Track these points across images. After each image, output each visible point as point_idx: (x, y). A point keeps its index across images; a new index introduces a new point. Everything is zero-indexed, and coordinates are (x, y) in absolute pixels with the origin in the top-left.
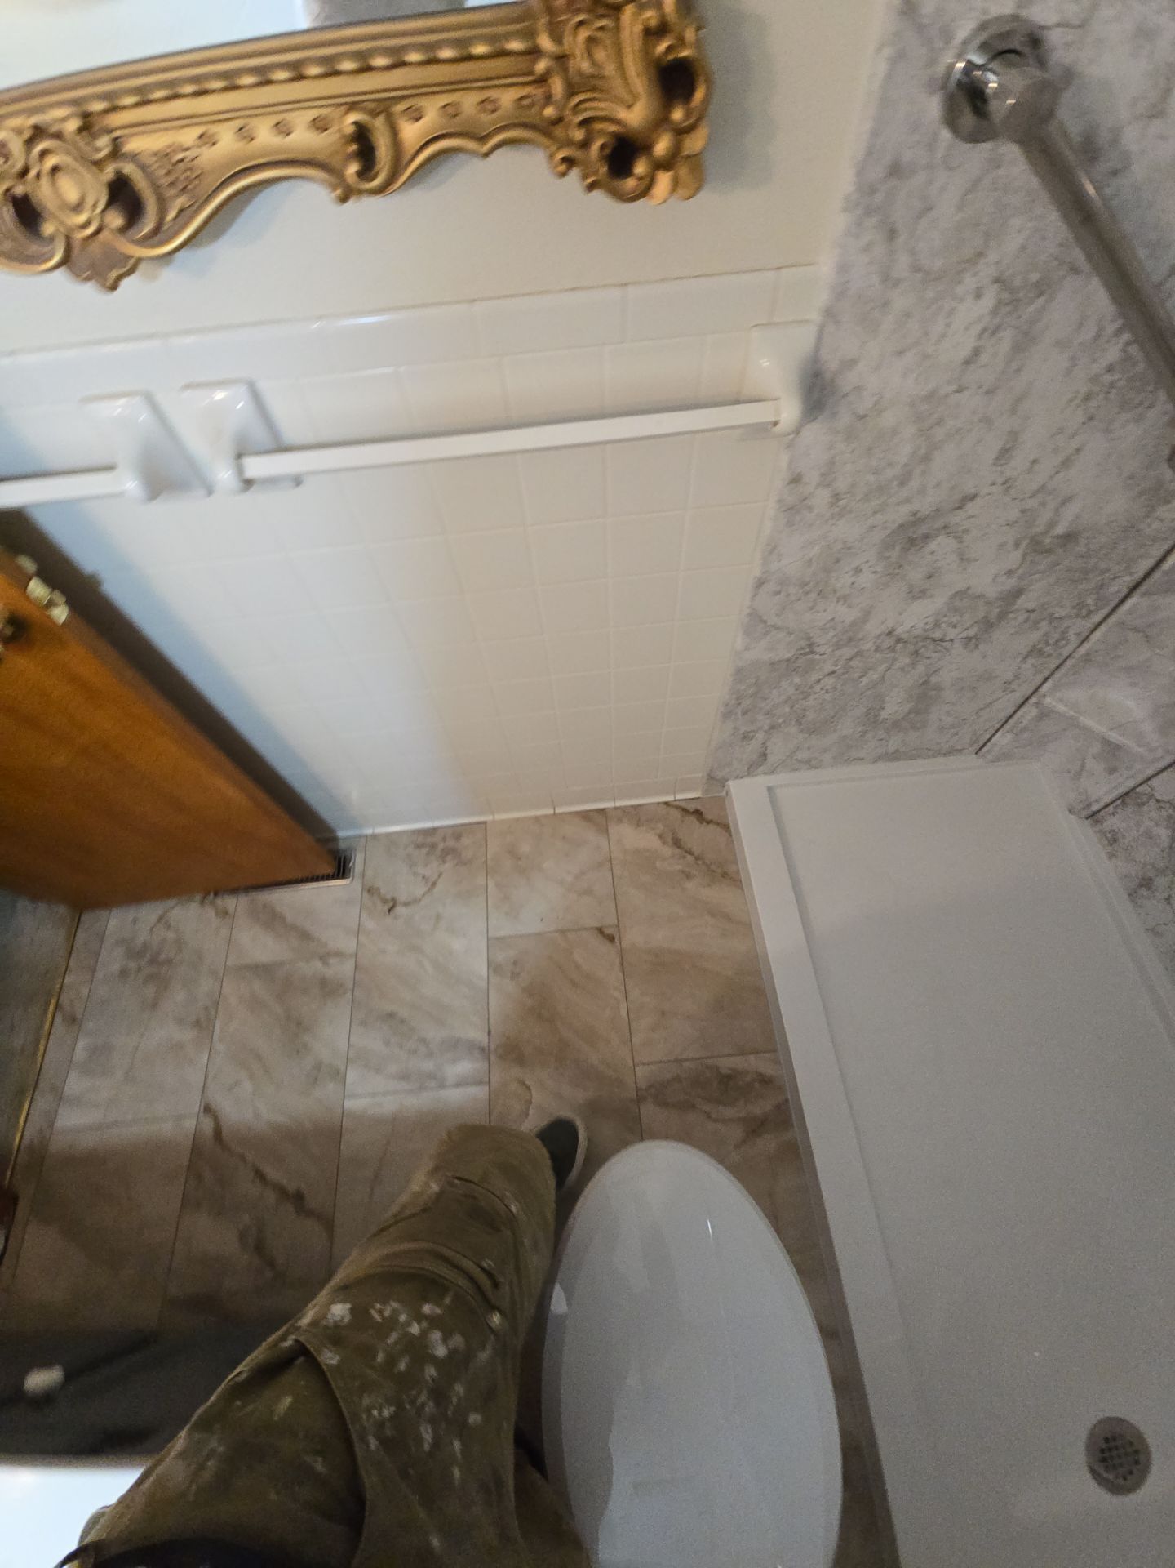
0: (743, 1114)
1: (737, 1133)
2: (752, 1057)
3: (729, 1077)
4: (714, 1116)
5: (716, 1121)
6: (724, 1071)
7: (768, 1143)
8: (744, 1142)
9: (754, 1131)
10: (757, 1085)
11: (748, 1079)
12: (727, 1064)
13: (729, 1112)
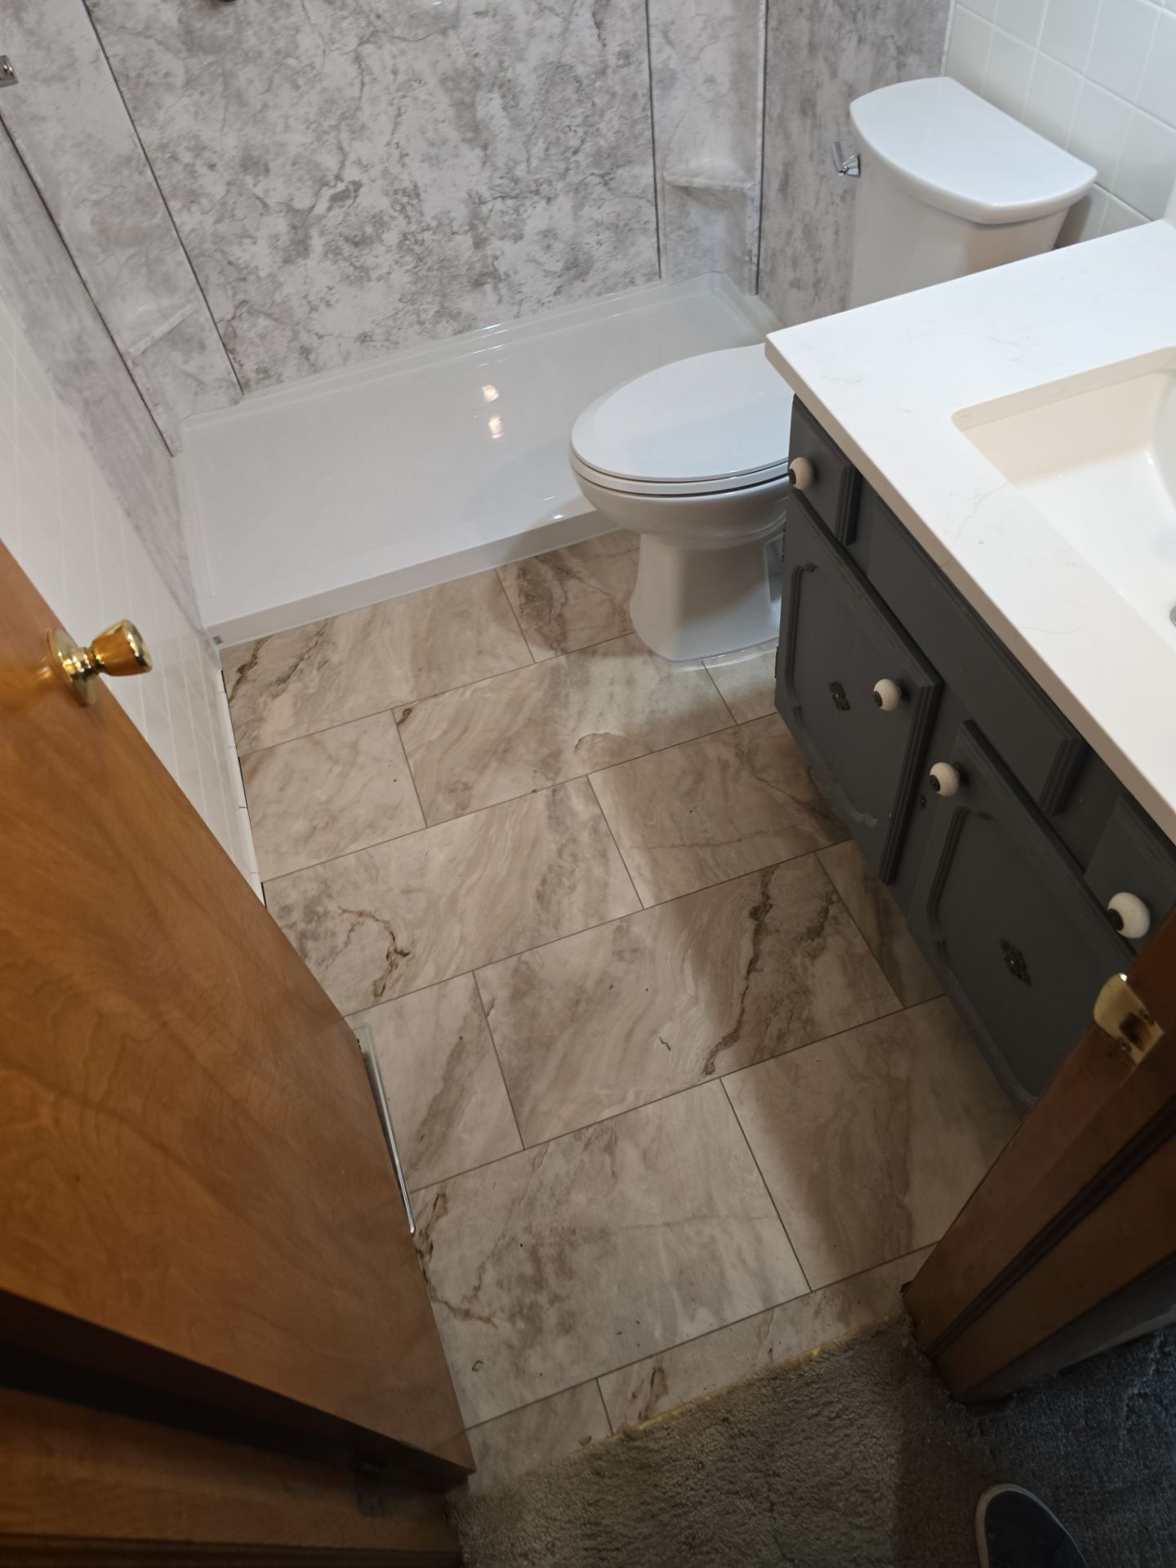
0: (556, 582)
1: (572, 584)
2: (505, 584)
3: (527, 596)
4: (563, 600)
5: (567, 599)
6: (523, 600)
7: (574, 563)
8: (579, 578)
9: (568, 573)
10: (528, 577)
11: (525, 584)
12: (515, 600)
13: (557, 591)
